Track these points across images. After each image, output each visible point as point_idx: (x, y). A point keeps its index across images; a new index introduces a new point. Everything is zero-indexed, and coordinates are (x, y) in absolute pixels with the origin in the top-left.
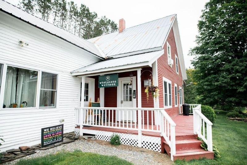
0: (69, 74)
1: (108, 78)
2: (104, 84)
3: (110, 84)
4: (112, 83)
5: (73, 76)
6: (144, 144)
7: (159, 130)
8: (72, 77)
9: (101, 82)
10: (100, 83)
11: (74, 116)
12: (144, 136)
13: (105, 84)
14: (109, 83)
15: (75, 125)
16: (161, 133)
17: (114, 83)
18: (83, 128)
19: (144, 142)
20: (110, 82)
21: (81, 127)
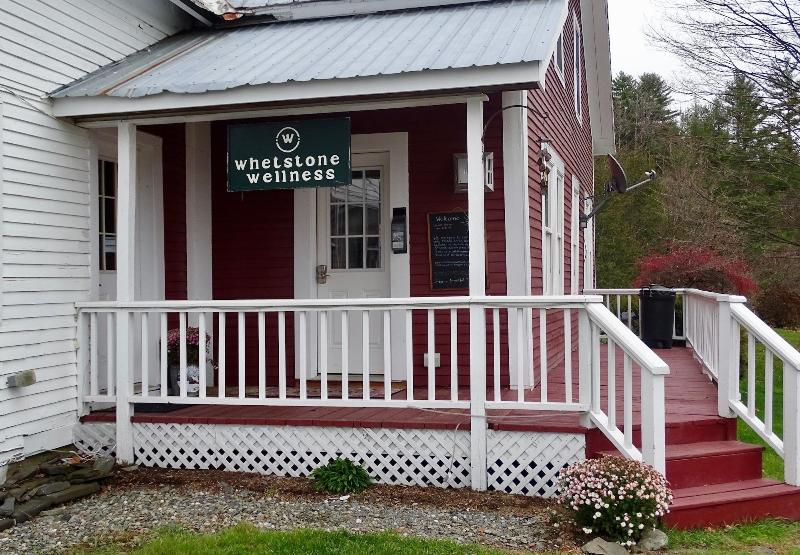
0: (39, 106)
1: (288, 139)
2: (262, 171)
3: (301, 171)
4: (316, 167)
5: (59, 119)
6: (499, 471)
7: (576, 398)
8: (54, 124)
9: (245, 157)
10: (240, 166)
11: (72, 358)
12: (502, 434)
13: (272, 170)
14: (294, 168)
15: (80, 407)
16: (583, 414)
17: (324, 169)
18: (133, 420)
19: (499, 463)
20: (302, 161)
21: (124, 413)
